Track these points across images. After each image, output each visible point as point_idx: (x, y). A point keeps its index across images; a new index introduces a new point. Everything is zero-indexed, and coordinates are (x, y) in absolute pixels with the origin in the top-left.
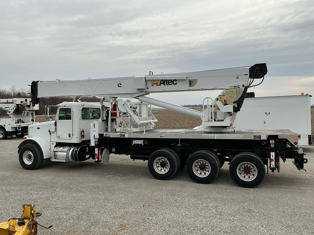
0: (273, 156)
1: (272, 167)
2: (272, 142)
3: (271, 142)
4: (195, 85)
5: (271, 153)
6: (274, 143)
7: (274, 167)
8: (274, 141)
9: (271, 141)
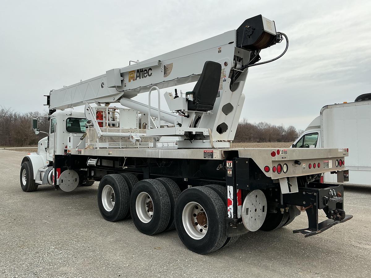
0: (230, 194)
1: (229, 217)
2: (229, 164)
3: (228, 166)
4: (170, 73)
5: (228, 187)
6: (232, 166)
7: (232, 217)
8: (232, 164)
9: (227, 163)
